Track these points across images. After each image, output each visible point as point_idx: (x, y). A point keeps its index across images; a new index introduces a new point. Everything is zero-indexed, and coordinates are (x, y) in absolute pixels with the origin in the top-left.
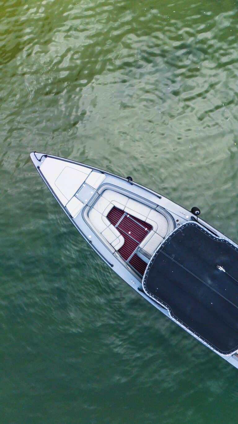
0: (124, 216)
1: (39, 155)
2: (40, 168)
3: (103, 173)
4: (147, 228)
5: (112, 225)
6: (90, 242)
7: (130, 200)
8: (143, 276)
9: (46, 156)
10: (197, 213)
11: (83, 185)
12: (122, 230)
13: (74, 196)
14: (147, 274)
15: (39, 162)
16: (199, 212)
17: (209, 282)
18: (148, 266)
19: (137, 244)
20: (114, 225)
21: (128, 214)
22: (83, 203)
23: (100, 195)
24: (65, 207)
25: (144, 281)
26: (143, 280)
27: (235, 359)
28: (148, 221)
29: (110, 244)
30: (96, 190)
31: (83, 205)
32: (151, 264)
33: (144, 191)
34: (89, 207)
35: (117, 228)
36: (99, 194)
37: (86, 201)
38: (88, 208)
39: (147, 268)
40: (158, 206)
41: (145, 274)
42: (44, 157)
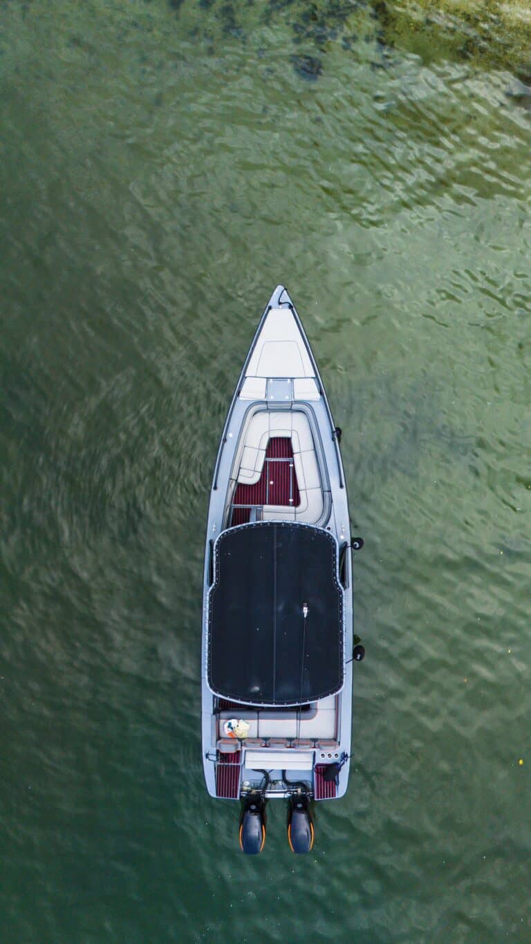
0: (288, 460)
1: (286, 298)
2: (270, 311)
3: (321, 393)
4: (294, 500)
5: (264, 452)
6: (225, 440)
7: (312, 453)
8: (232, 526)
9: (291, 307)
10: (356, 545)
11: (289, 380)
12: (269, 470)
13: (267, 378)
14: (237, 529)
15: (277, 303)
16: (358, 546)
17: (281, 608)
18: (247, 524)
19: (264, 503)
20: (267, 455)
21: (293, 463)
22: (266, 395)
23: (292, 410)
24: (244, 377)
25: (227, 532)
26: (226, 530)
27: (212, 720)
28: (302, 494)
29: (240, 468)
30: (293, 400)
31: (262, 397)
32: (252, 525)
33: (335, 461)
34: (267, 407)
35: (265, 463)
36: (291, 408)
37: (272, 398)
38: (263, 406)
39: (244, 525)
40: (330, 491)
41: (235, 527)
42: (288, 305)
